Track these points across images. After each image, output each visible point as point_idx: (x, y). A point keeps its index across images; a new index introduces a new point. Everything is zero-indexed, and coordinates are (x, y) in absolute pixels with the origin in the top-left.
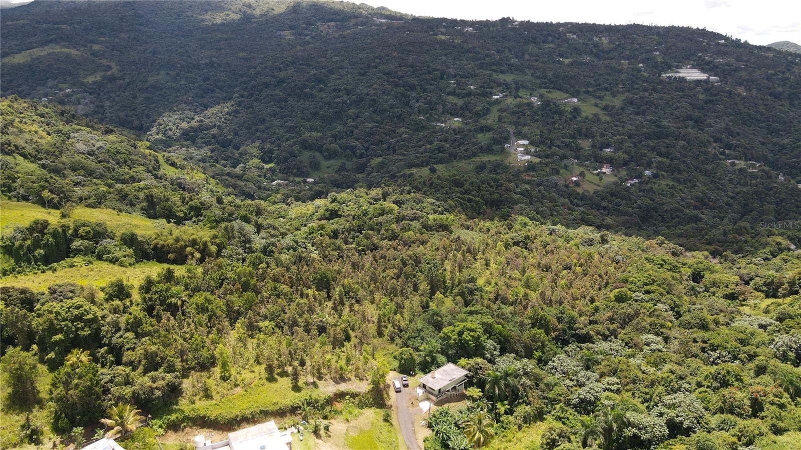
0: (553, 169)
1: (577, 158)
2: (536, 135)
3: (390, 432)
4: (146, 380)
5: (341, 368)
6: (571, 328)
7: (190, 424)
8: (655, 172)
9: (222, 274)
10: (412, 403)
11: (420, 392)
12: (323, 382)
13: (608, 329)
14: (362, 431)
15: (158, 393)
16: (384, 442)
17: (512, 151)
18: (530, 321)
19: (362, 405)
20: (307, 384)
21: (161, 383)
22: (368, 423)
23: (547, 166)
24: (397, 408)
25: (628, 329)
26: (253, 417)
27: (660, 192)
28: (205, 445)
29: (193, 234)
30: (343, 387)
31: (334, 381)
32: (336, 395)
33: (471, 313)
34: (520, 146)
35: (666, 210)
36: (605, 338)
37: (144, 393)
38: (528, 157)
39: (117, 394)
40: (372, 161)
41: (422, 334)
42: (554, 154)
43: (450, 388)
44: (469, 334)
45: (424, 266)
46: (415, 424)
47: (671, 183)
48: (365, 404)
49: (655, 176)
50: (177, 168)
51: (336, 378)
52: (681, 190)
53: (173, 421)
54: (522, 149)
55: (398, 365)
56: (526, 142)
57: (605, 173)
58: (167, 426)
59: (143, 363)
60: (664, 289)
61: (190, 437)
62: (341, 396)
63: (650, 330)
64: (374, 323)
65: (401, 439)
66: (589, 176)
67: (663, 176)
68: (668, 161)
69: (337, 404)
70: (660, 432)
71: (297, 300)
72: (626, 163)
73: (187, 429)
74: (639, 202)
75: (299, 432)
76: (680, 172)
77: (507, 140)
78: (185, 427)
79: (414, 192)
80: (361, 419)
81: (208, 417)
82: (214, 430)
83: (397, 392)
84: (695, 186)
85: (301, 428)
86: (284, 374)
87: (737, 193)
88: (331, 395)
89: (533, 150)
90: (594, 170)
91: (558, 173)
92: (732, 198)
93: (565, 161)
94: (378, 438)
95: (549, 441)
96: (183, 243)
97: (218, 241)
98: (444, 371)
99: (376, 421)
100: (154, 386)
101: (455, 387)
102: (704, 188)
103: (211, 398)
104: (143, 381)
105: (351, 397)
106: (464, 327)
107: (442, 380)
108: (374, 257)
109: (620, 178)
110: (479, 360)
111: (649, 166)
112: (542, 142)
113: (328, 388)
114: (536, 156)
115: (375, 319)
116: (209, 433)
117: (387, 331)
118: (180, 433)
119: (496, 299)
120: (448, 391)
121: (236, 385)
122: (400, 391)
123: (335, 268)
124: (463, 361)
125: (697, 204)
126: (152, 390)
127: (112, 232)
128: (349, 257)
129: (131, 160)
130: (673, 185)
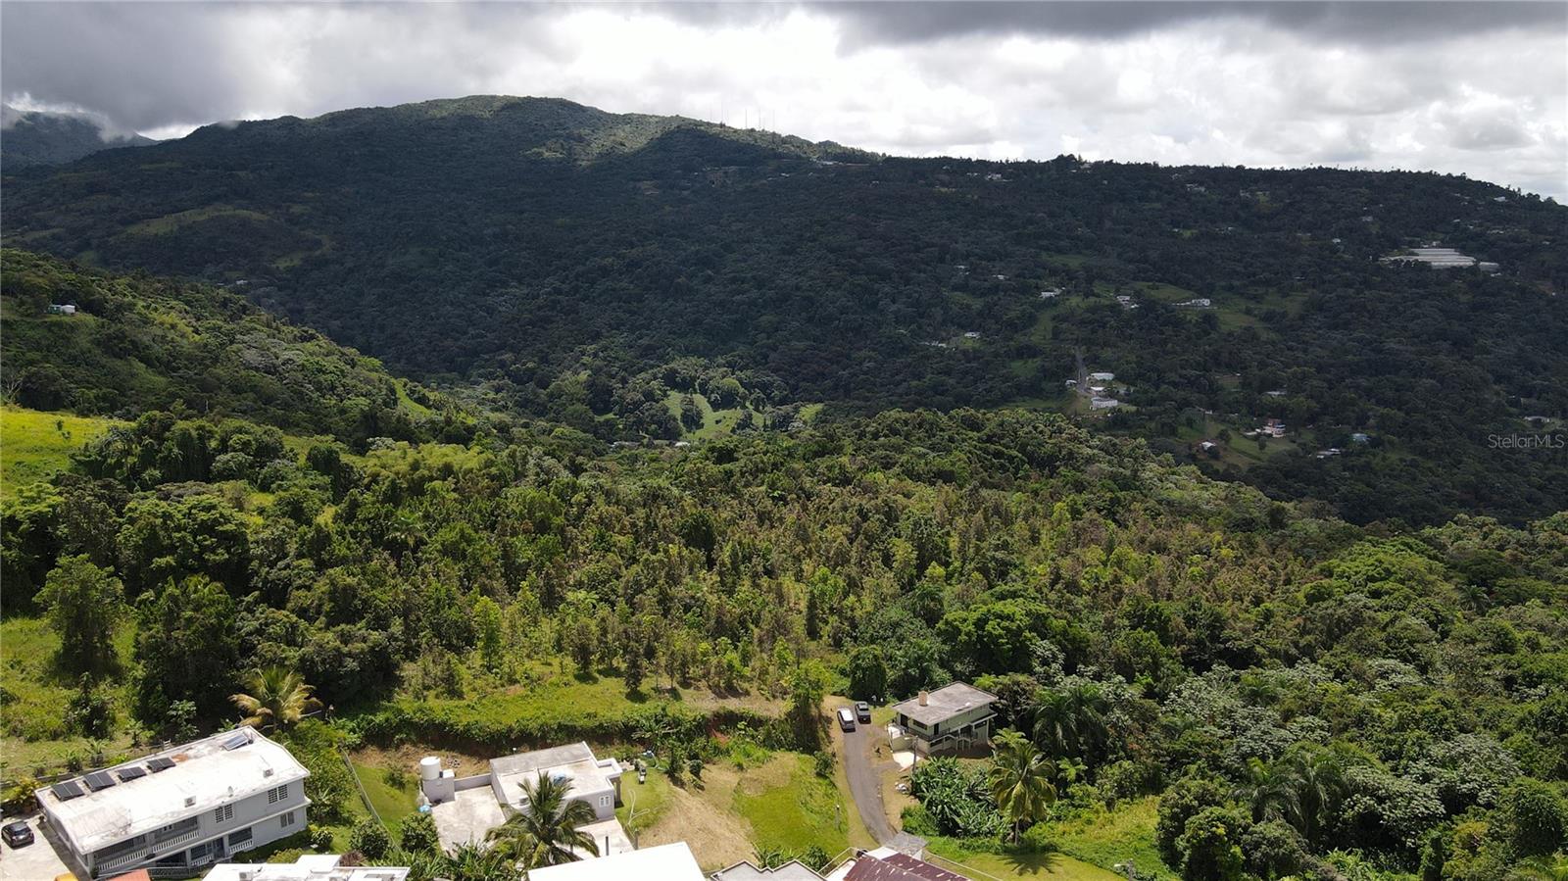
0: (1163, 425)
1: (1213, 406)
2: (1128, 363)
3: (829, 796)
4: (330, 638)
5: (731, 667)
6: (1214, 638)
7: (413, 737)
8: (1374, 435)
9: (498, 506)
10: (878, 751)
11: (895, 732)
12: (691, 690)
13: (1296, 645)
14: (769, 789)
15: (351, 664)
16: (817, 813)
17: (1081, 392)
18: (1127, 623)
19: (771, 743)
20: (657, 690)
21: (357, 647)
22: (784, 774)
23: (1151, 418)
24: (846, 759)
25: (1338, 648)
26: (544, 737)
27: (1387, 471)
28: (441, 774)
29: (447, 455)
30: (732, 704)
31: (714, 692)
32: (717, 715)
33: (1002, 597)
34: (1096, 383)
35: (1400, 507)
36: (1290, 662)
37: (323, 662)
38: (1114, 403)
39: (269, 655)
40: (802, 409)
41: (900, 631)
42: (1166, 398)
43: (959, 728)
44: (999, 624)
45: (904, 525)
46: (884, 787)
47: (1410, 457)
48: (779, 742)
49: (1375, 443)
50: (429, 407)
51: (718, 686)
52: (1430, 469)
53: (380, 725)
54: (1101, 389)
55: (848, 684)
56: (1108, 376)
57: (1270, 435)
58: (365, 736)
59: (327, 607)
60: (1412, 588)
61: (411, 763)
62: (728, 720)
63: (1387, 652)
64: (801, 612)
65: (852, 811)
66: (1236, 441)
67: (1391, 443)
68: (1402, 414)
69: (719, 735)
70: (1426, 808)
71: (645, 556)
72: (1313, 418)
73: (406, 746)
74: (1343, 489)
75: (637, 769)
76: (1426, 435)
77: (1070, 371)
78: (402, 742)
79: (886, 436)
80: (769, 767)
81: (452, 725)
82: (462, 753)
83: (845, 731)
84: (1460, 462)
85: (643, 764)
86: (611, 672)
87: (1550, 479)
88: (709, 715)
89: (1122, 391)
90: (1247, 430)
91: (1173, 432)
92: (1540, 488)
93: (1188, 412)
94: (805, 804)
95: (1176, 810)
96: (426, 473)
97: (494, 470)
98: (946, 694)
99: (801, 773)
100: (345, 650)
101: (970, 727)
102: (1479, 468)
103: (461, 696)
104: (322, 638)
105: (748, 726)
106: (989, 611)
107: (941, 708)
108: (805, 509)
109: (1303, 446)
110: (1021, 678)
111: (1361, 424)
112: (1140, 376)
113: (700, 703)
114: (1129, 402)
115: (803, 605)
116: (450, 759)
117: (828, 628)
118: (391, 753)
119: (1053, 583)
120: (955, 733)
121: (513, 681)
122: (853, 730)
123: (724, 515)
124: (986, 680)
125: (1465, 497)
126: (339, 656)
127: (292, 450)
128: (753, 506)
129: (343, 386)
130: (1413, 460)
